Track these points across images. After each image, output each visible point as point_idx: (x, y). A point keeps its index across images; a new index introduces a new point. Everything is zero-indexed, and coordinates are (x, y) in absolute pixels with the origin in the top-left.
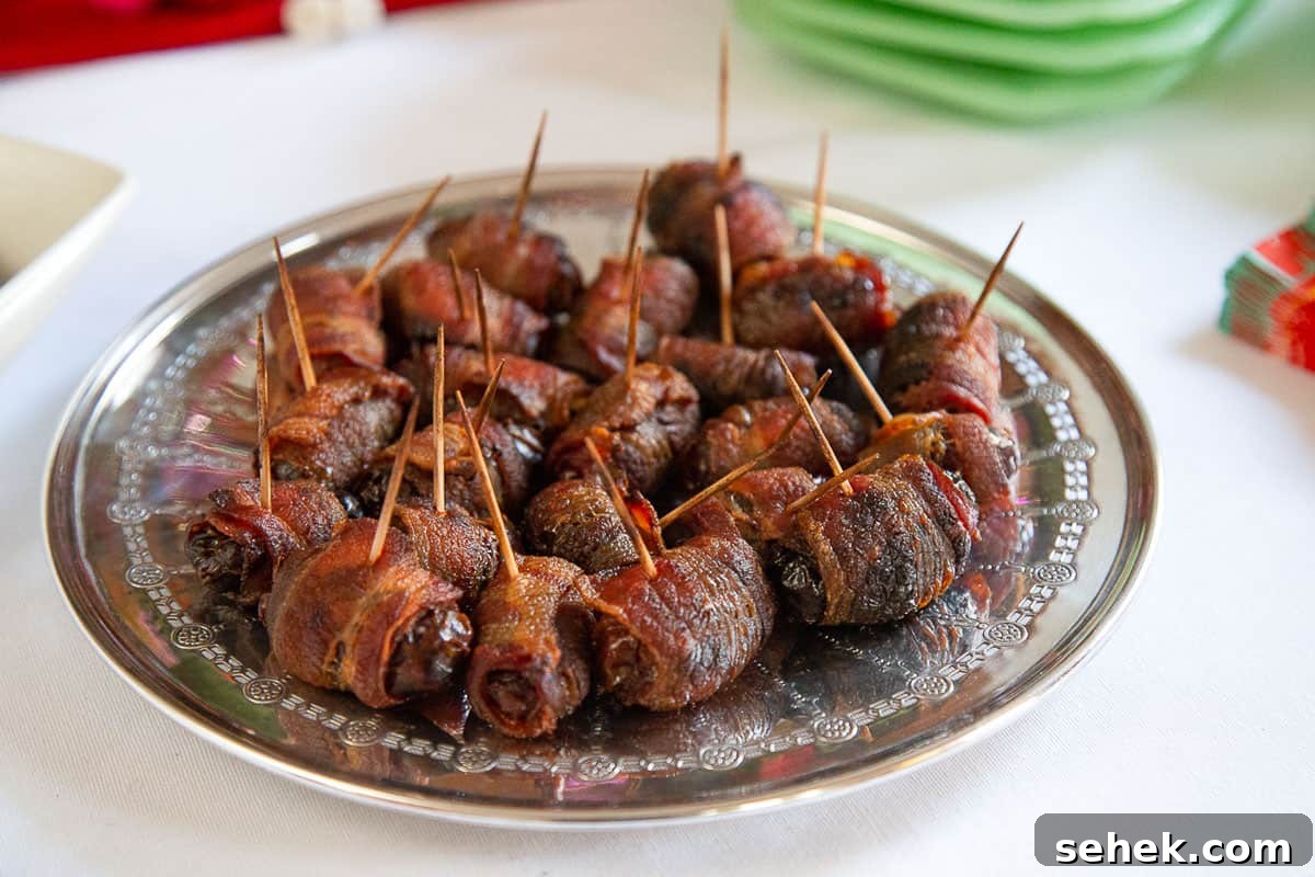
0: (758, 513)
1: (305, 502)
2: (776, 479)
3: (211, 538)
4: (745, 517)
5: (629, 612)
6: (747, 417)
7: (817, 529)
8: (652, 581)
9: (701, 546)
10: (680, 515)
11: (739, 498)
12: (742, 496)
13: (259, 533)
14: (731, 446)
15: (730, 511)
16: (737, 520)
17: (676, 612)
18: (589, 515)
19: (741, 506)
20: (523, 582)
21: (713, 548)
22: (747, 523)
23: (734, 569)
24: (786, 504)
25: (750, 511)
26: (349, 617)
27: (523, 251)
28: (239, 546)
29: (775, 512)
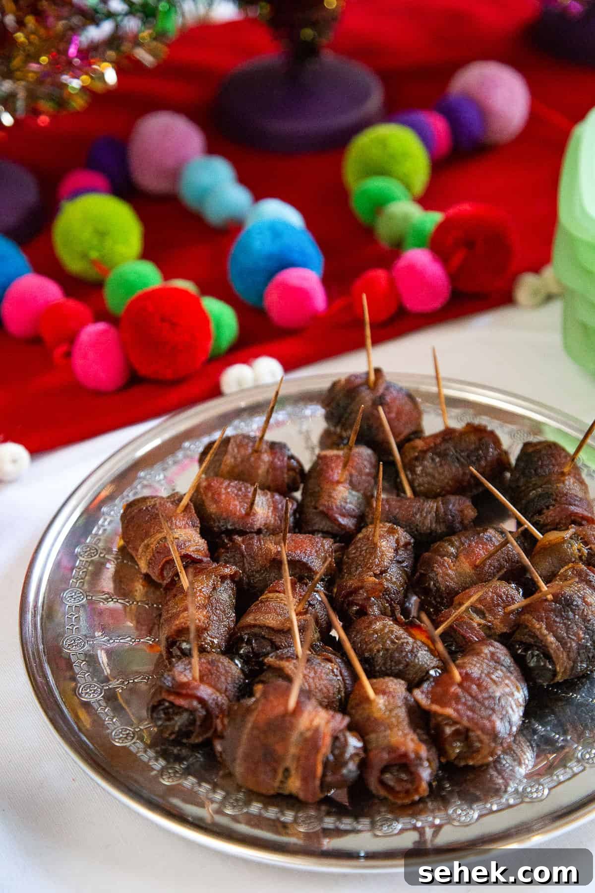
0: (490, 618)
1: (217, 670)
2: (492, 592)
3: (167, 708)
4: (483, 622)
5: (457, 711)
6: (452, 550)
7: (541, 628)
8: (460, 685)
9: (478, 654)
10: (444, 629)
11: (474, 609)
12: (476, 608)
13: (201, 701)
14: (450, 571)
15: (472, 620)
16: (479, 625)
17: (483, 705)
18: (393, 642)
19: (478, 615)
20: (380, 702)
21: (486, 654)
22: (485, 625)
23: (502, 665)
24: (504, 608)
25: (484, 617)
26: (286, 750)
27: (266, 457)
28: (192, 712)
29: (499, 615)
